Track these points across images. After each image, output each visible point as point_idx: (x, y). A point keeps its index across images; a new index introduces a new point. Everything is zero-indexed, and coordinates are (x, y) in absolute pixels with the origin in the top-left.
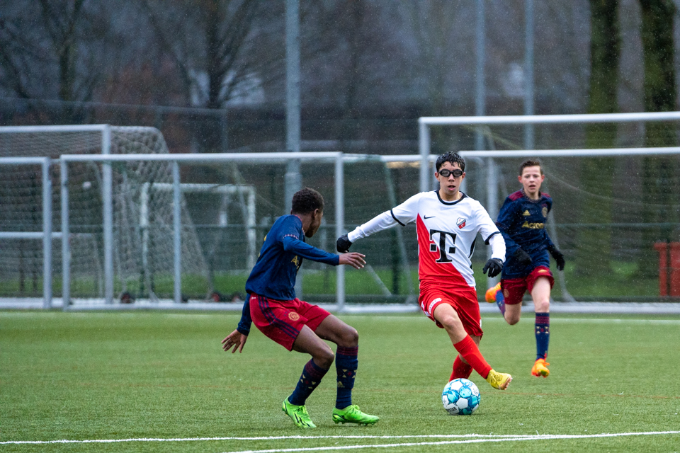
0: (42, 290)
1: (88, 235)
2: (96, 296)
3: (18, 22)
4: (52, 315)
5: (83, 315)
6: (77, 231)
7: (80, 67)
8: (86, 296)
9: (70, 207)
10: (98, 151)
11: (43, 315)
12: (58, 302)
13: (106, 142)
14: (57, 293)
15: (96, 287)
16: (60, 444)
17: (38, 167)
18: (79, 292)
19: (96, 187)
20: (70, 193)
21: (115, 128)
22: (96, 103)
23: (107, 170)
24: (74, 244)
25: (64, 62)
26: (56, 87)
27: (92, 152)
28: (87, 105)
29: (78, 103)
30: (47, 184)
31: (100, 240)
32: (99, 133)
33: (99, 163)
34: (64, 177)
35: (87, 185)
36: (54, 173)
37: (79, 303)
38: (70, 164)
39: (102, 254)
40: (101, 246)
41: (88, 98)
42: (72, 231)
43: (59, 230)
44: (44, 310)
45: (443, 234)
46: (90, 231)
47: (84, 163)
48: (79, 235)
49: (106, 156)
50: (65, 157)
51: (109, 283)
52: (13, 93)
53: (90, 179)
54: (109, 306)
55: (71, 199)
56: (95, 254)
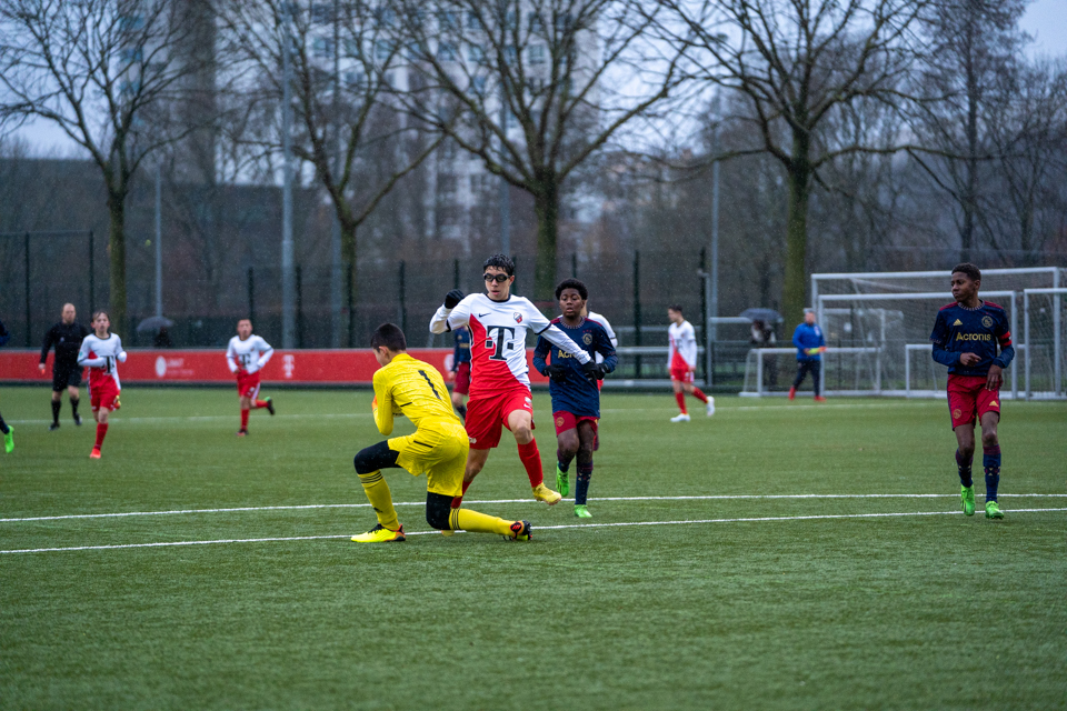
0: (1010, 385)
1: (1042, 346)
2: (1048, 390)
3: (994, 196)
4: (1018, 403)
5: (1040, 404)
6: (1035, 344)
7: (1036, 225)
8: (1042, 390)
9: (1031, 327)
10: (1051, 286)
11: (1012, 403)
12: (1022, 394)
13: (1056, 280)
14: (1021, 387)
15: (1048, 384)
16: (1031, 497)
17: (1009, 298)
18: (1035, 387)
19: (1050, 311)
20: (1030, 316)
21: (1063, 269)
22: (1047, 252)
23: (1057, 300)
24: (1032, 351)
25: (1025, 224)
26: (1018, 241)
27: (1046, 287)
28: (1041, 253)
29: (1035, 252)
30: (1014, 310)
31: (1052, 349)
32: (1051, 273)
33: (1052, 295)
34: (1026, 305)
35: (1043, 310)
36: (1020, 303)
37: (1037, 395)
38: (1030, 296)
39: (1053, 360)
40: (1052, 354)
41: (1041, 248)
42: (1031, 344)
43: (1022, 342)
44: (1012, 400)
45: (501, 330)
46: (1044, 343)
47: (1041, 295)
48: (1037, 346)
49: (1056, 290)
50: (1027, 291)
51: (1058, 382)
52: (988, 245)
53: (1044, 306)
54: (1058, 397)
55: (1031, 320)
56: (1048, 359)
